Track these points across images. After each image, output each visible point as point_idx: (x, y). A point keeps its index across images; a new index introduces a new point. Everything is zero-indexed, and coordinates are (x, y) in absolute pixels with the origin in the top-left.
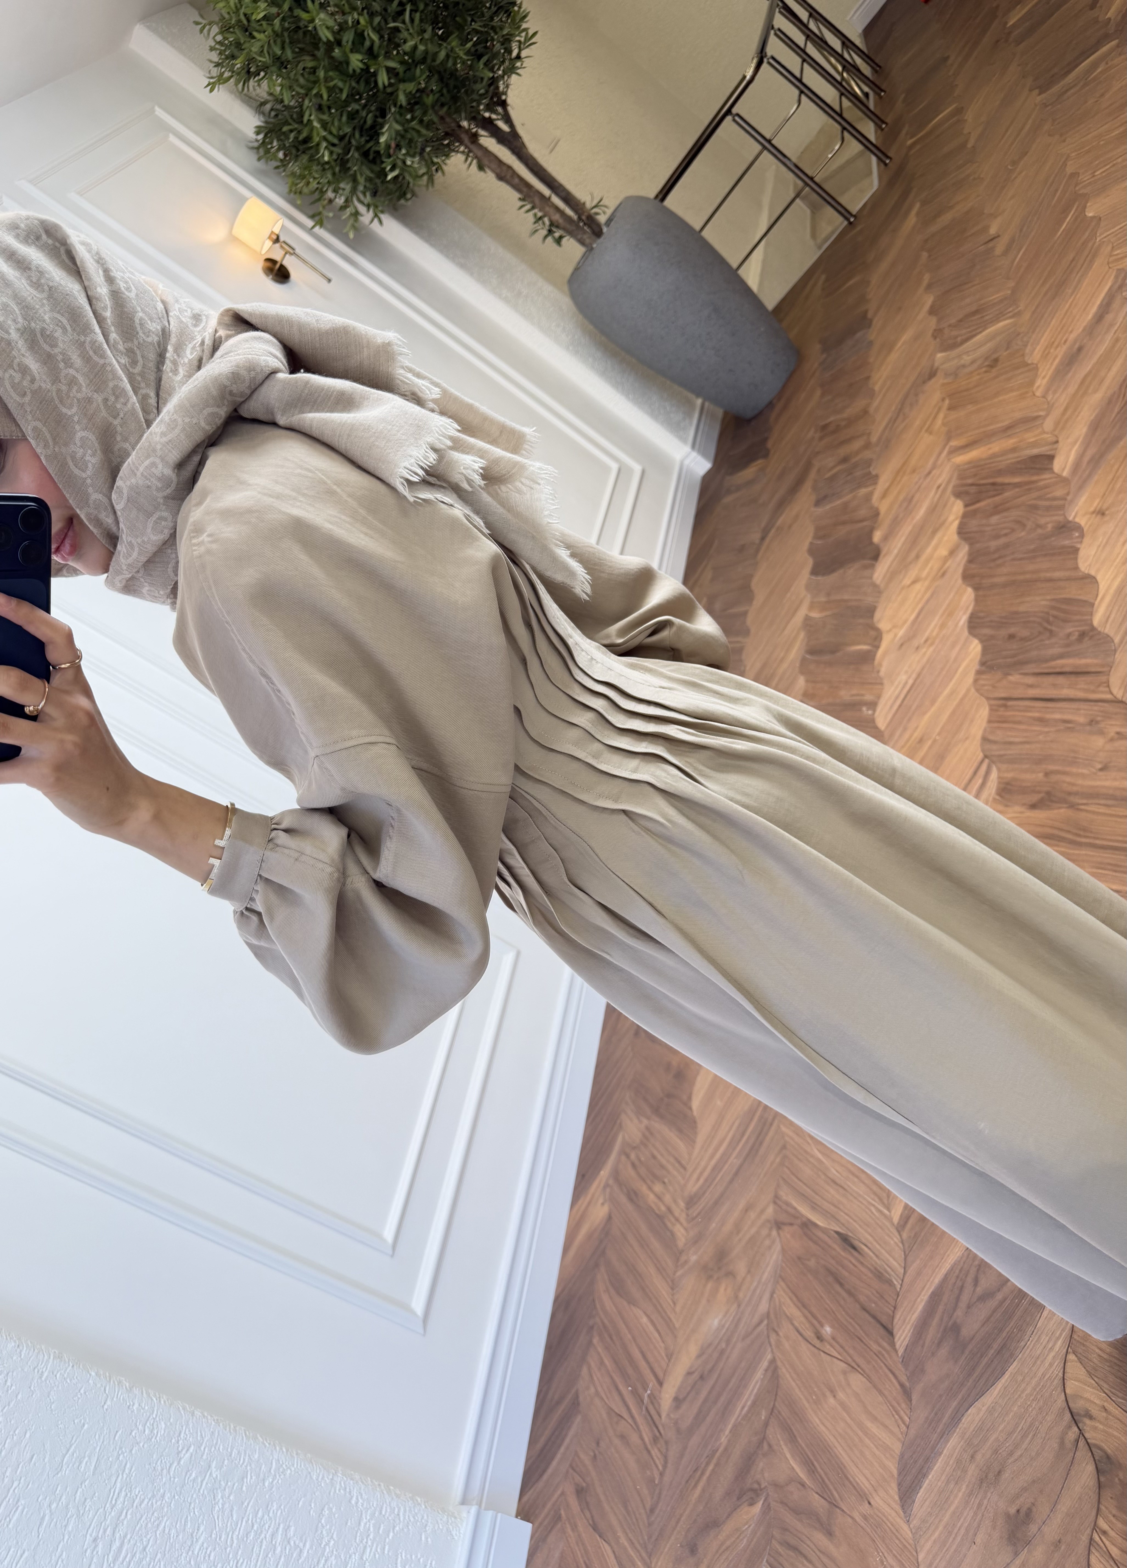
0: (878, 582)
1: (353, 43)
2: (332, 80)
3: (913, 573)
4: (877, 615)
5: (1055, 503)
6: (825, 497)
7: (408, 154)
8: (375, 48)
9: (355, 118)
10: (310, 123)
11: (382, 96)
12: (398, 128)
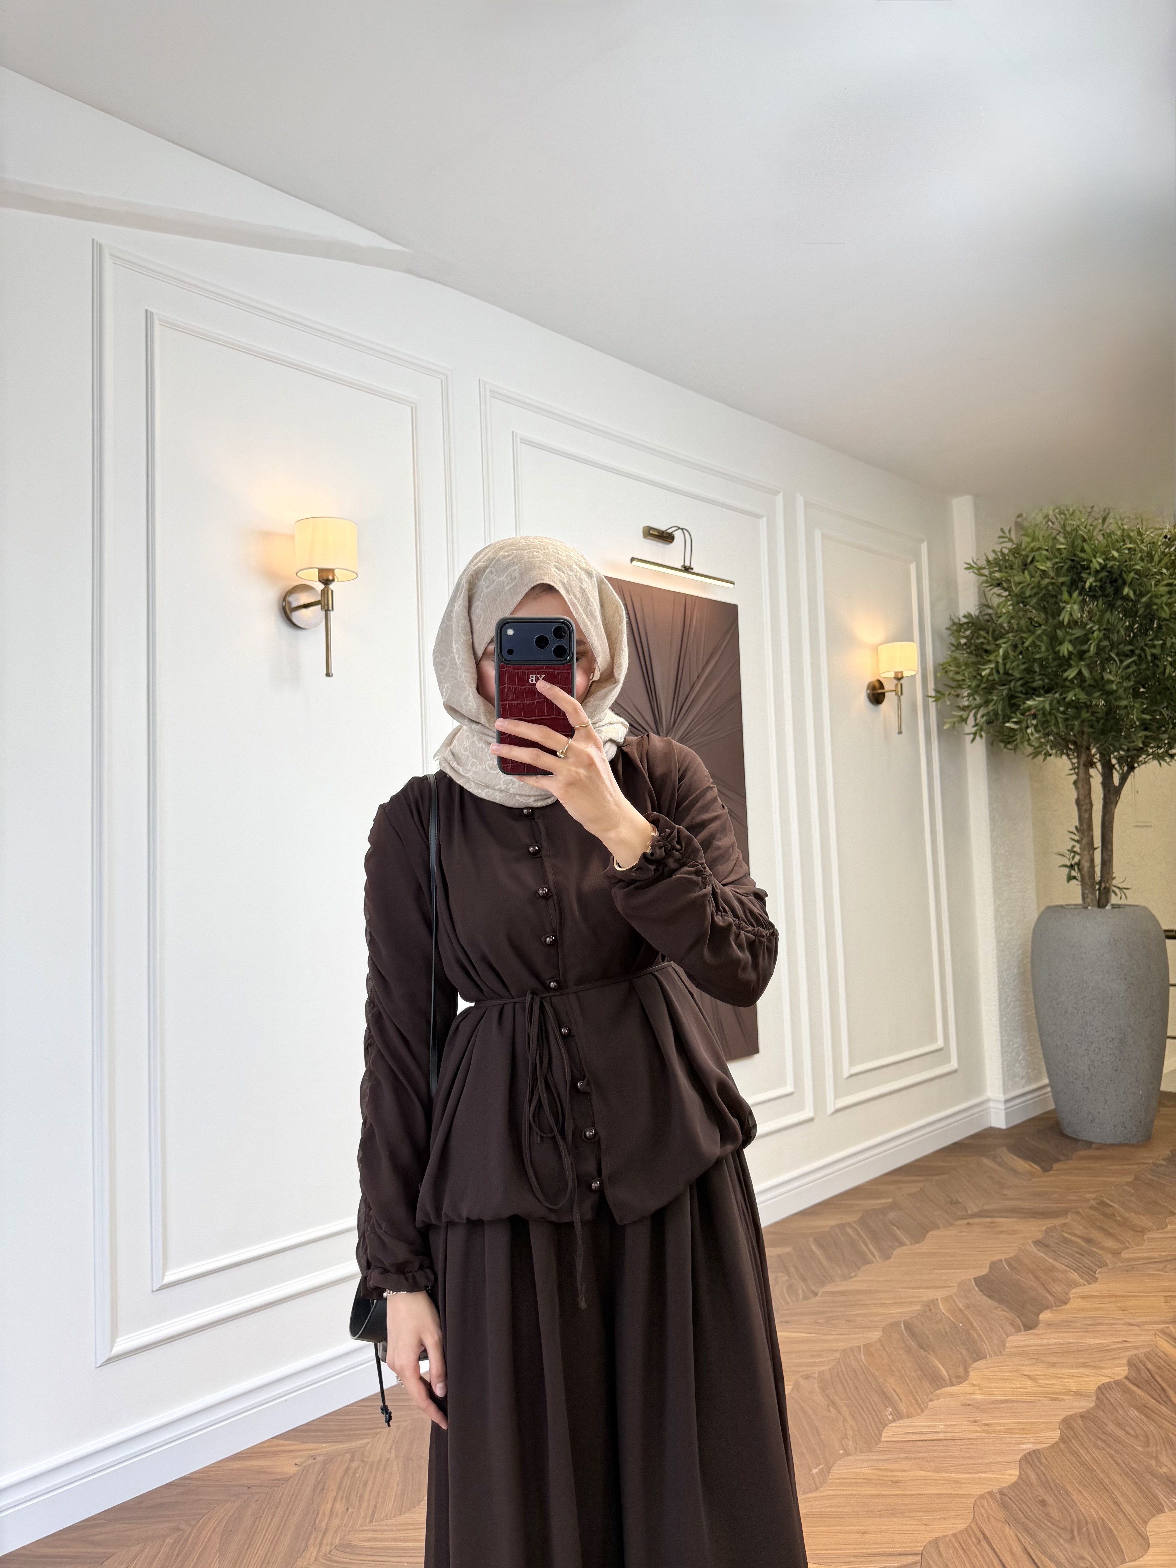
0: (1007, 1345)
1: (1078, 638)
2: (1042, 641)
3: (1036, 1370)
4: (979, 1364)
6: (1047, 1246)
7: (1036, 726)
8: (1087, 655)
9: (1029, 674)
10: (999, 646)
11: (1060, 681)
12: (1047, 707)
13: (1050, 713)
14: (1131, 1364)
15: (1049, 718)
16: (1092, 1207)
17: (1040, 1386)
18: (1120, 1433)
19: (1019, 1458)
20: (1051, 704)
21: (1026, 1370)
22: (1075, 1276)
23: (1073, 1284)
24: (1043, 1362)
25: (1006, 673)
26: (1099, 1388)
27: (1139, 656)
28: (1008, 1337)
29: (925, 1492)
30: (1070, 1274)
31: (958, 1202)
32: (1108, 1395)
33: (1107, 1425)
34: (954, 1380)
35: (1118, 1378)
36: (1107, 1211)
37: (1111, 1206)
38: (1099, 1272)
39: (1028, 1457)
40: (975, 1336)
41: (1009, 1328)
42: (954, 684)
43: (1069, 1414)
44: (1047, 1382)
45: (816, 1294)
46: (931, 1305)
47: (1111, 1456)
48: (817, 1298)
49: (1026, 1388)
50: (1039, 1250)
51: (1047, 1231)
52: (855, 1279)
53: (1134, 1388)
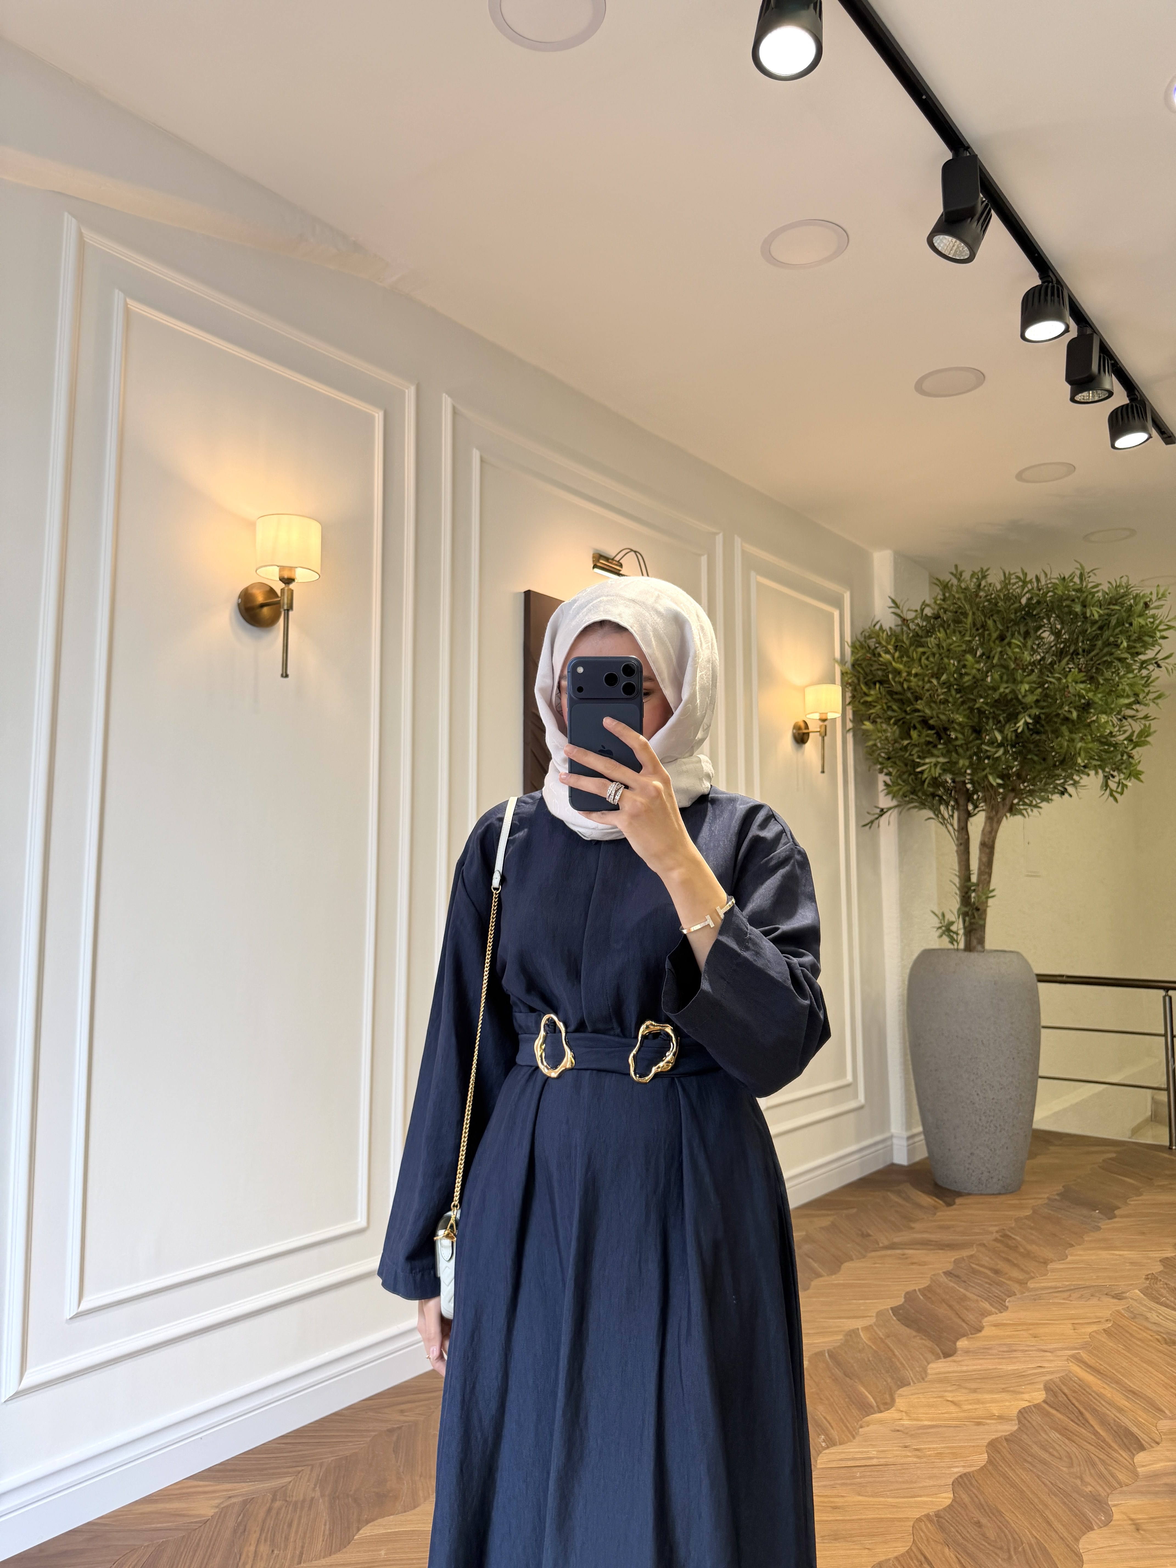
0: (931, 1371)
3: (960, 1396)
4: (904, 1390)
5: (1110, 1479)
6: (958, 1277)
14: (1047, 1388)
16: (996, 1240)
17: (964, 1411)
18: (1045, 1456)
19: (951, 1481)
21: (949, 1396)
22: (986, 1305)
23: (985, 1314)
24: (966, 1388)
26: (1020, 1411)
28: (928, 1364)
29: (864, 1517)
30: (981, 1303)
31: (869, 1235)
32: (1029, 1419)
33: (1032, 1448)
34: (881, 1408)
35: (1036, 1402)
36: (1010, 1243)
37: (1013, 1238)
38: (1009, 1302)
39: (960, 1480)
40: (898, 1363)
41: (929, 1356)
43: (994, 1437)
44: (970, 1407)
46: (853, 1334)
47: (1038, 1477)
49: (951, 1413)
50: (950, 1281)
51: (956, 1262)
53: (1053, 1412)
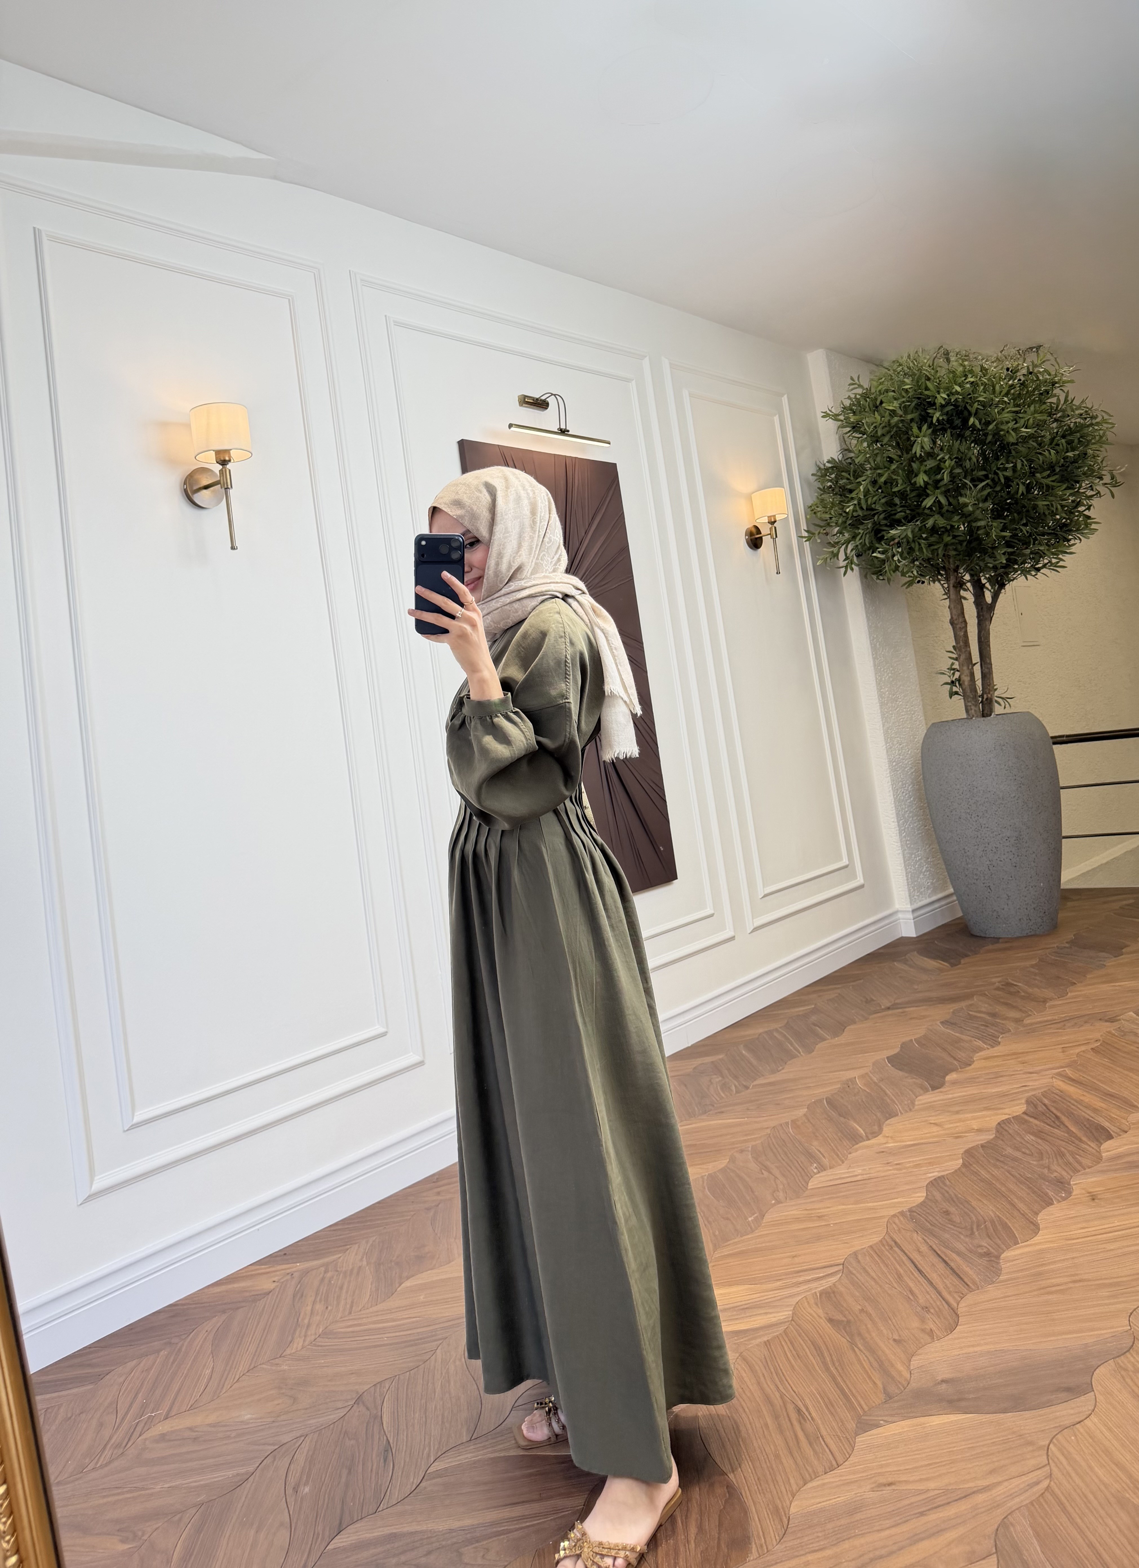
1: (931, 468)
2: (898, 476)
5: (1076, 1165)
6: (955, 1024)
7: (901, 554)
8: (941, 483)
9: (891, 507)
10: (859, 484)
11: (920, 511)
12: (910, 535)
13: (914, 541)
14: (1028, 1102)
15: (913, 545)
16: (998, 989)
17: (945, 1129)
18: (1018, 1154)
19: (926, 1184)
20: (912, 532)
21: (934, 1120)
22: (979, 1043)
23: (978, 1050)
24: (949, 1112)
25: (869, 509)
26: (999, 1124)
27: (993, 480)
28: (917, 1097)
29: (846, 1220)
30: (975, 1043)
31: (872, 1000)
32: (1007, 1128)
33: (1006, 1150)
34: (870, 1136)
35: (1017, 1114)
36: (1012, 990)
37: (1016, 985)
38: (1003, 1037)
39: (935, 1182)
40: (889, 1101)
41: (919, 1091)
42: (822, 524)
43: (971, 1146)
45: (747, 1088)
46: (849, 1083)
47: (1009, 1172)
48: (749, 1091)
49: (933, 1132)
50: (947, 1028)
51: (955, 1013)
52: (783, 1071)
53: (1031, 1120)
